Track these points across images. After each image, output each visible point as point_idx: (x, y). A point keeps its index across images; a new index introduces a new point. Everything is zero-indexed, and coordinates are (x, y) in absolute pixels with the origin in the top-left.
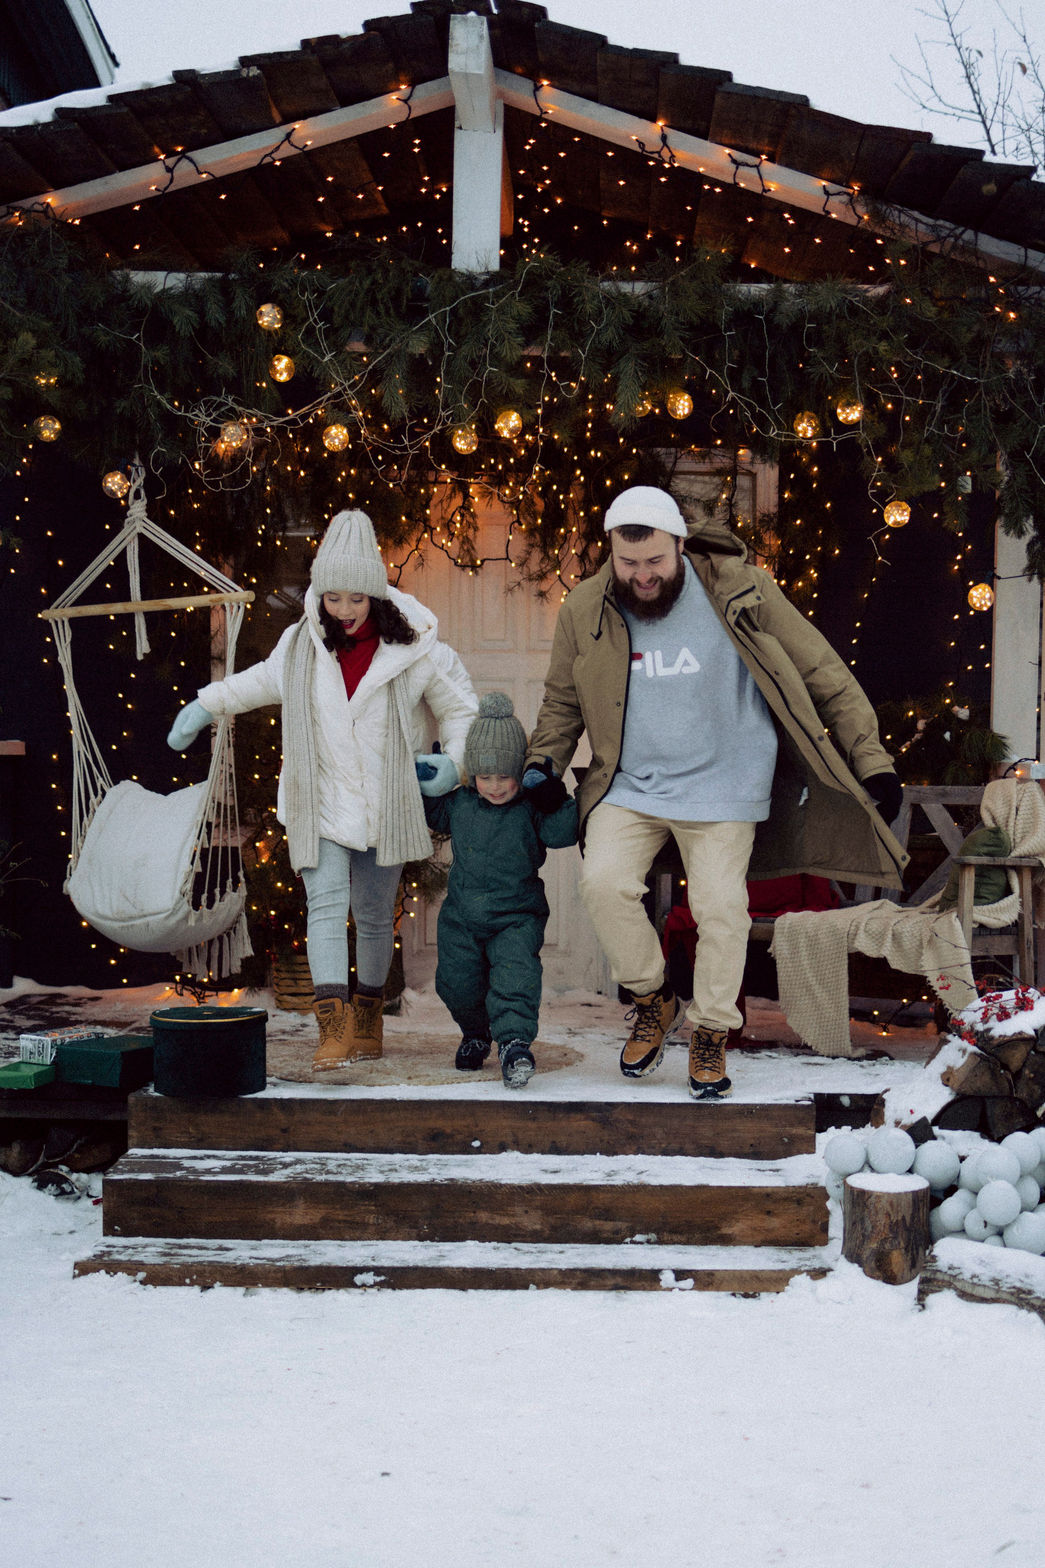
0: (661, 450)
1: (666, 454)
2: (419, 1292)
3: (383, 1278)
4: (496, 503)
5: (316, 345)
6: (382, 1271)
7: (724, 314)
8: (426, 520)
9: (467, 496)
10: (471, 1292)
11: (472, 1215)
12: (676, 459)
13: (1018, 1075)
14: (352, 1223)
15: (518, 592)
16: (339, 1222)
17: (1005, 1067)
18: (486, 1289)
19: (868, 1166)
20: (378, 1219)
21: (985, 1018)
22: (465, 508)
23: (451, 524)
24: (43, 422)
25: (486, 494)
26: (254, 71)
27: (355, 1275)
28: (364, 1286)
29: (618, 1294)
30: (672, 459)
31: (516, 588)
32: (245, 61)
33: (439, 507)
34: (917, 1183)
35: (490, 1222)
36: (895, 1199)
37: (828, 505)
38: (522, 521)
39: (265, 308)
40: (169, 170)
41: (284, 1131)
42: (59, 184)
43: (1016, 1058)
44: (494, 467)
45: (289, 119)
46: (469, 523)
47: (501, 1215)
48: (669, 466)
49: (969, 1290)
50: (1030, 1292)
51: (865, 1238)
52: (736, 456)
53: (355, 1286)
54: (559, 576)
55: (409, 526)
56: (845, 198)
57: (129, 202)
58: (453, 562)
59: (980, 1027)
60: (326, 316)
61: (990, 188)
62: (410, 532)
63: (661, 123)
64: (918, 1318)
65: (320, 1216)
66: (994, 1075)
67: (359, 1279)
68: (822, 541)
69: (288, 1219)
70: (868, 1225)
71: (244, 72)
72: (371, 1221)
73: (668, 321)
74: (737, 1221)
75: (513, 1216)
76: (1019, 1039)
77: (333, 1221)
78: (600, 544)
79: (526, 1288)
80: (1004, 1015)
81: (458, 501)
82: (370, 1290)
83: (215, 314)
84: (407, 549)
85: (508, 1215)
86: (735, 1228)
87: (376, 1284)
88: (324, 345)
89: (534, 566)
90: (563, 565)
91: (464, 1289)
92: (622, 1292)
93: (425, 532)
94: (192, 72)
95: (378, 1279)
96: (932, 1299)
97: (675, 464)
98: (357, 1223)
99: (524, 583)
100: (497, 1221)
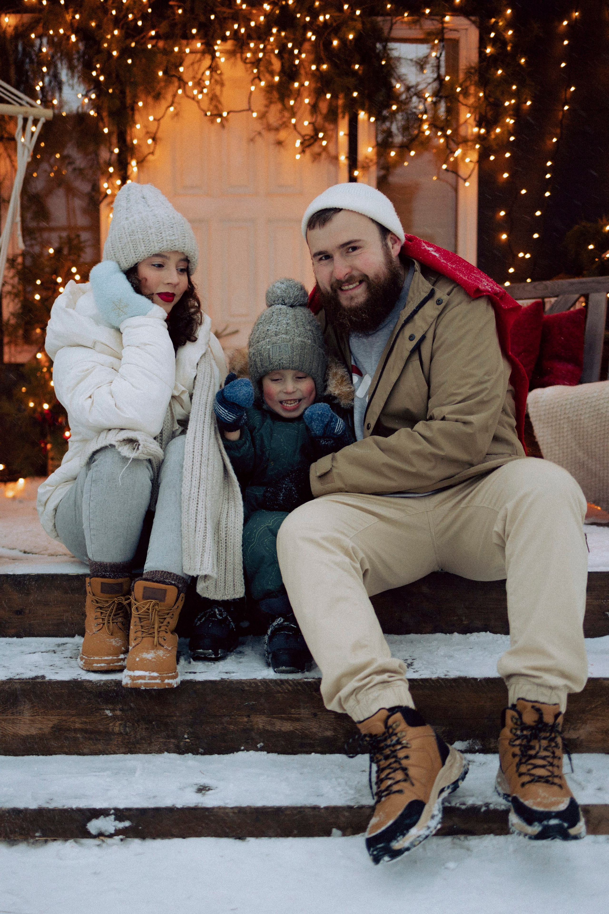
0: (380, 19)
1: (384, 21)
2: (177, 842)
3: (127, 824)
4: (240, 64)
6: (127, 814)
8: (180, 79)
9: (214, 57)
10: (252, 841)
11: (246, 719)
12: (392, 24)
14: (92, 732)
15: (259, 140)
16: (75, 730)
18: (270, 836)
20: (125, 726)
22: (213, 68)
23: (201, 82)
25: (231, 54)
27: (89, 820)
28: (100, 835)
29: (456, 841)
30: (388, 25)
31: (257, 137)
33: (191, 69)
35: (269, 728)
37: (523, 61)
38: (262, 77)
41: (19, 612)
44: (237, 32)
46: (216, 81)
47: (282, 719)
48: (386, 31)
52: (443, 22)
53: (88, 835)
54: (295, 125)
55: (166, 81)
58: (203, 114)
62: (166, 86)
65: (51, 724)
67: (94, 826)
68: (516, 95)
69: (10, 729)
72: (117, 729)
74: (584, 722)
75: (298, 720)
77: (69, 730)
78: (328, 96)
79: (328, 833)
81: (207, 62)
82: (109, 841)
84: (164, 104)
85: (290, 719)
86: (581, 731)
87: (118, 832)
89: (273, 118)
90: (299, 115)
91: (241, 837)
92: (462, 837)
93: (179, 88)
95: (121, 825)
97: (391, 29)
98: (99, 732)
99: (264, 133)
100: (277, 728)
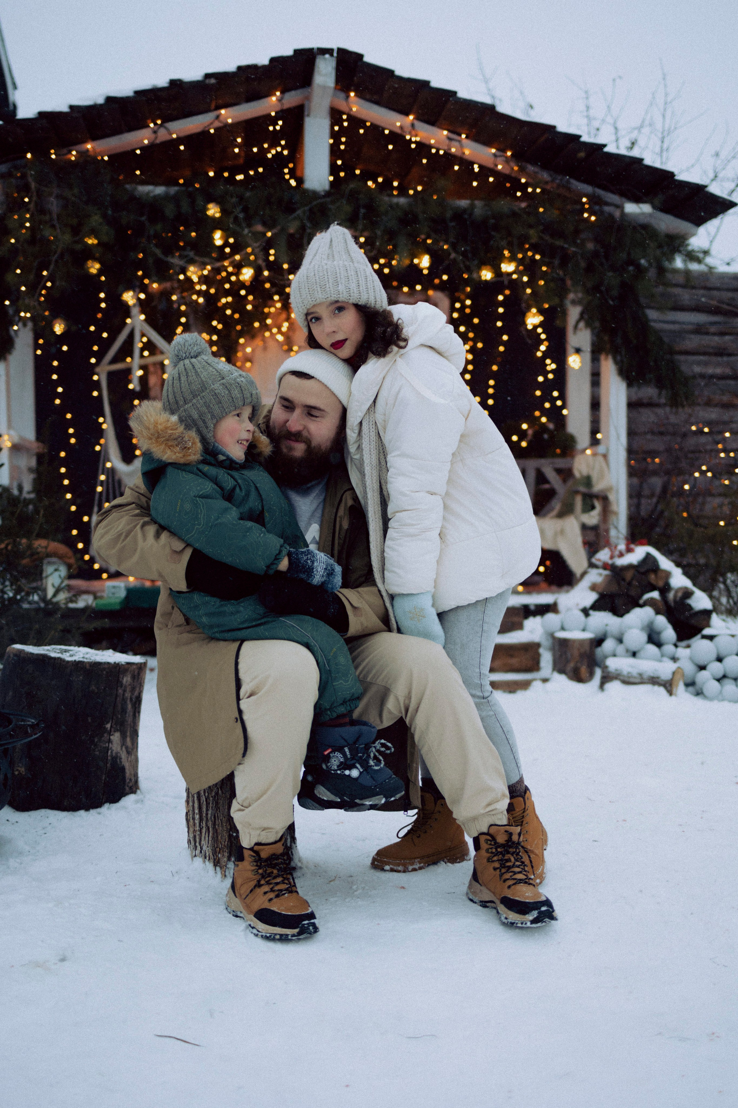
5: (239, 225)
7: (449, 214)
13: (630, 584)
17: (624, 580)
19: (563, 629)
21: (612, 557)
24: (90, 263)
26: (213, 81)
32: (207, 76)
34: (588, 635)
36: (582, 642)
39: (210, 206)
40: (155, 132)
42: (94, 138)
43: (629, 575)
45: (219, 107)
49: (626, 679)
50: (658, 678)
51: (567, 661)
56: (503, 159)
57: (133, 148)
59: (610, 562)
60: (245, 210)
61: (582, 155)
63: (411, 117)
64: (601, 695)
66: (619, 584)
70: (569, 655)
71: (207, 81)
73: (421, 216)
76: (630, 567)
80: (621, 555)
83: (185, 207)
88: (244, 225)
94: (180, 81)
96: (608, 686)
